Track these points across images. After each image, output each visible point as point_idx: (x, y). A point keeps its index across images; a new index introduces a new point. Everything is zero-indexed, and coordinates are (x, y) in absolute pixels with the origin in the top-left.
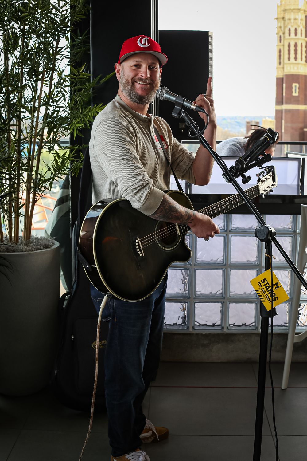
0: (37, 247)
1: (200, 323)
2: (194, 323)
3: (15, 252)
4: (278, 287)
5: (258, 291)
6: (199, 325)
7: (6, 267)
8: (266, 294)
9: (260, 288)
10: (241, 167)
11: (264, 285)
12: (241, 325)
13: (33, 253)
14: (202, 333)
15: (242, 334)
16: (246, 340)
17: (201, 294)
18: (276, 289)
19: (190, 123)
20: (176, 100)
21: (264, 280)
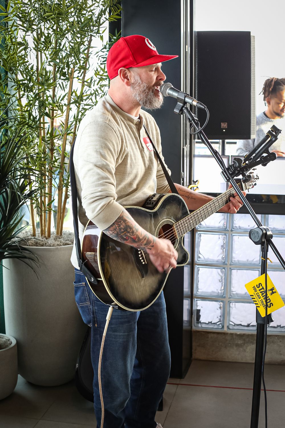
0: (66, 242)
1: (235, 323)
2: (229, 323)
3: (43, 246)
4: (273, 293)
5: (253, 296)
6: (233, 324)
7: (32, 260)
8: (261, 299)
9: (256, 293)
10: (238, 165)
11: (259, 290)
12: (276, 326)
13: (60, 248)
14: (237, 333)
15: (276, 336)
16: (280, 341)
17: (237, 294)
18: (271, 295)
19: (191, 119)
20: (178, 96)
21: (259, 284)
